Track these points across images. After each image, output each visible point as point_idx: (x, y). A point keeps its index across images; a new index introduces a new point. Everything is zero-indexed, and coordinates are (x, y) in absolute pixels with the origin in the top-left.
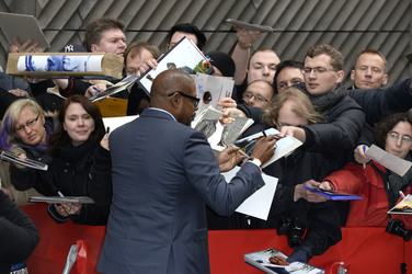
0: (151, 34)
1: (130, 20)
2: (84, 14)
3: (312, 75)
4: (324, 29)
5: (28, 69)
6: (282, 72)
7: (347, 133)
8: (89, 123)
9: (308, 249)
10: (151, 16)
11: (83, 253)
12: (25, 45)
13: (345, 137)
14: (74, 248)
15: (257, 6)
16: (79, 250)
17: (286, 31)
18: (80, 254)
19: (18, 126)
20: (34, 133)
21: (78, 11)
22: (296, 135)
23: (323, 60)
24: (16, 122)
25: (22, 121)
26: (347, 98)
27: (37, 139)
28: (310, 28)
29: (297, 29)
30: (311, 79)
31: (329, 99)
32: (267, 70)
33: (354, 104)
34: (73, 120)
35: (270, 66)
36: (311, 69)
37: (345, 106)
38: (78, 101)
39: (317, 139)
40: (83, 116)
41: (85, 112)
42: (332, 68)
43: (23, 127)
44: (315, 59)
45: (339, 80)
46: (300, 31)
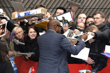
0: (52, 9)
1: (46, 5)
2: (34, 3)
3: (95, 20)
4: (101, 8)
5: (18, 17)
6: (88, 19)
7: (106, 34)
8: (36, 34)
9: (97, 69)
10: (52, 4)
11: (33, 70)
12: (19, 11)
13: (106, 35)
14: (31, 69)
15: (82, 1)
16: (32, 69)
17: (90, 8)
18: (32, 70)
19: (16, 33)
20: (20, 35)
21: (32, 3)
22: (92, 35)
23: (98, 15)
24: (16, 32)
25: (17, 32)
26: (106, 26)
27: (21, 37)
28: (97, 7)
29: (93, 8)
30: (95, 21)
31: (101, 26)
32: (82, 19)
33: (108, 27)
34: (31, 33)
35: (83, 18)
36: (95, 18)
37: (106, 28)
38: (32, 28)
39: (98, 36)
40: (34, 32)
41: (34, 31)
42: (101, 17)
43: (17, 33)
44: (96, 15)
45: (104, 21)
46: (94, 8)
